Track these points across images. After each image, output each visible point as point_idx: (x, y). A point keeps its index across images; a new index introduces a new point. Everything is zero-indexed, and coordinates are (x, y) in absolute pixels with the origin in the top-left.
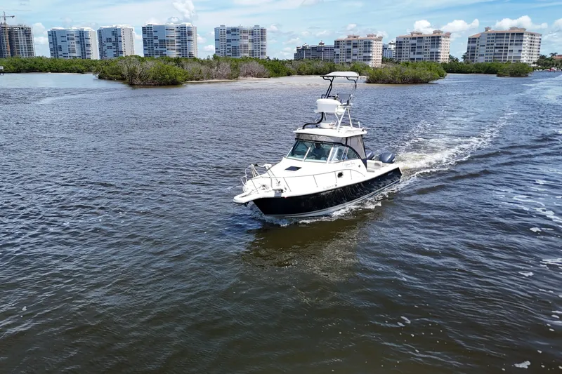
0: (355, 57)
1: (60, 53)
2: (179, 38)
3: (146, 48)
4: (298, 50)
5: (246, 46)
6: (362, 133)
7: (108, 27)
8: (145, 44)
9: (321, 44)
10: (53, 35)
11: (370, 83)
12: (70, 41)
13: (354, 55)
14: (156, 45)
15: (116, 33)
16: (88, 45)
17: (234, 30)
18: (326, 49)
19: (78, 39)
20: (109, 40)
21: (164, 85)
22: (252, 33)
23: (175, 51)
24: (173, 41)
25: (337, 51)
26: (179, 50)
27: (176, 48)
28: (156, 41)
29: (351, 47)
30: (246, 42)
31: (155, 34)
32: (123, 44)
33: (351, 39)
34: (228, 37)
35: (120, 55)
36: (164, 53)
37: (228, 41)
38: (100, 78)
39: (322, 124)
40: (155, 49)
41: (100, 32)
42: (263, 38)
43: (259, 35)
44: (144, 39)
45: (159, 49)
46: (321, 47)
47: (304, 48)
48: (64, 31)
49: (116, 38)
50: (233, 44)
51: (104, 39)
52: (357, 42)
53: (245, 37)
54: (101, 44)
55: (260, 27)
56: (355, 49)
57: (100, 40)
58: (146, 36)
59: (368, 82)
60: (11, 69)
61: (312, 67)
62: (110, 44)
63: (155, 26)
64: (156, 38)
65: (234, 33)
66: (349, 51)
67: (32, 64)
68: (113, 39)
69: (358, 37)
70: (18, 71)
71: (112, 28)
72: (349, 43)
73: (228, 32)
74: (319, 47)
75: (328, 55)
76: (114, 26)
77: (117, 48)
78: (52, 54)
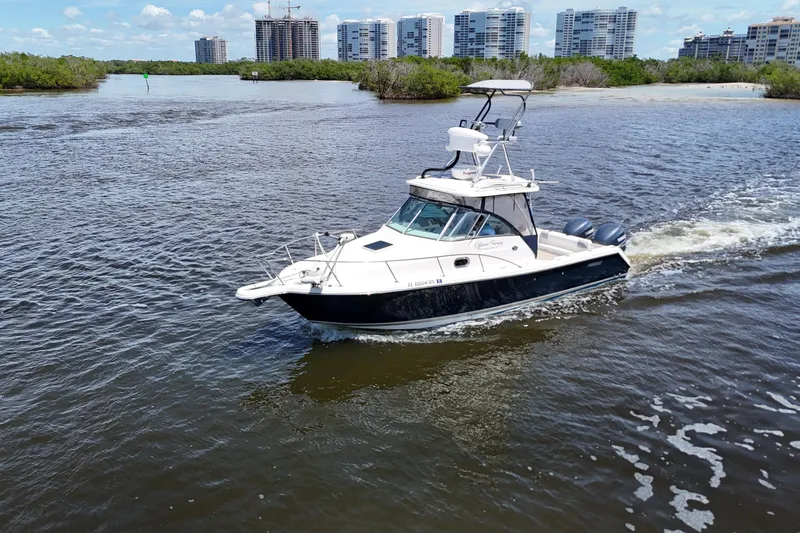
0: (783, 54)
1: (350, 54)
2: (504, 29)
3: (458, 45)
4: (686, 43)
5: (602, 40)
6: (527, 190)
7: (411, 17)
8: (457, 40)
9: (727, 32)
10: (343, 30)
11: (770, 97)
12: (363, 38)
13: (780, 50)
14: (472, 40)
15: (420, 25)
16: (384, 43)
17: (587, 15)
18: (735, 41)
19: (373, 35)
20: (410, 35)
21: (424, 99)
22: (614, 19)
23: (496, 49)
24: (495, 35)
25: (752, 44)
26: (503, 48)
27: (498, 44)
28: (472, 36)
29: (776, 36)
30: (603, 33)
31: (471, 25)
32: (427, 39)
33: (778, 23)
34: (576, 26)
35: (423, 55)
36: (481, 52)
37: (576, 32)
38: (361, 88)
39: (455, 172)
40: (470, 46)
41: (400, 24)
42: (630, 27)
43: (624, 21)
44: (456, 33)
45: (474, 46)
46: (728, 38)
47: (697, 40)
48: (356, 24)
49: (420, 33)
50: (583, 36)
51: (405, 34)
52: (789, 28)
53: (603, 26)
54: (400, 41)
55: (628, 10)
56: (784, 40)
57: (400, 36)
58: (459, 28)
59: (769, 95)
60: (272, 76)
61: (691, 70)
62: (412, 41)
63: (473, 14)
64: (472, 30)
65: (585, 20)
66: (772, 44)
67: (299, 70)
68: (416, 34)
69: (792, 19)
70: (282, 78)
71: (415, 19)
72: (774, 29)
73: (577, 19)
74: (723, 38)
75: (738, 51)
76: (419, 16)
77: (420, 46)
78: (340, 56)
